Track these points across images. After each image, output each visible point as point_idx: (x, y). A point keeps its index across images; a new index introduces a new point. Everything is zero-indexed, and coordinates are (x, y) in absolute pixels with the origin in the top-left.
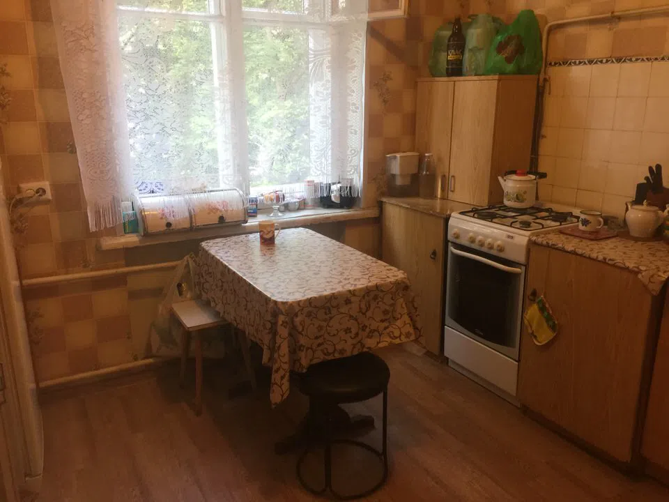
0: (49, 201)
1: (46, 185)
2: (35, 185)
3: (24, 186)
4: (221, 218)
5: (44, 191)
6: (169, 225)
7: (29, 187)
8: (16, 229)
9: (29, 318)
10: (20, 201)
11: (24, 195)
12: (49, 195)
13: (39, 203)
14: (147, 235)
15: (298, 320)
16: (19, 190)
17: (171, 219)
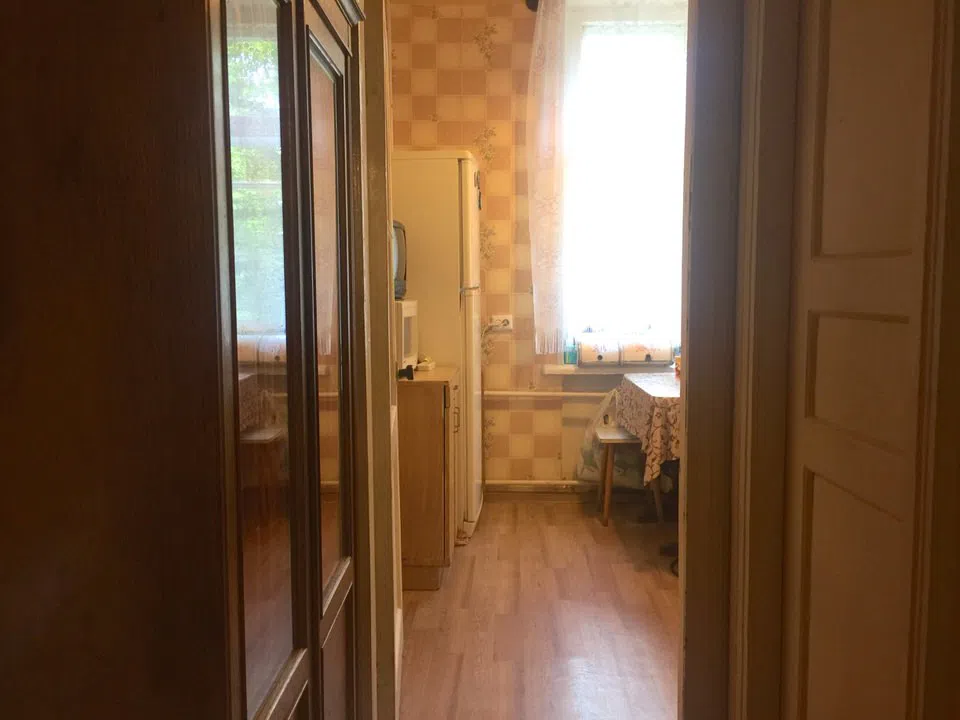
0: (511, 331)
1: (510, 318)
2: (502, 317)
3: (495, 317)
4: (648, 357)
5: (508, 323)
6: (600, 357)
7: (498, 319)
8: (486, 351)
9: (485, 424)
10: (491, 328)
11: (493, 324)
12: (511, 326)
13: (503, 331)
14: (581, 365)
15: (670, 414)
16: (491, 320)
17: (602, 353)
